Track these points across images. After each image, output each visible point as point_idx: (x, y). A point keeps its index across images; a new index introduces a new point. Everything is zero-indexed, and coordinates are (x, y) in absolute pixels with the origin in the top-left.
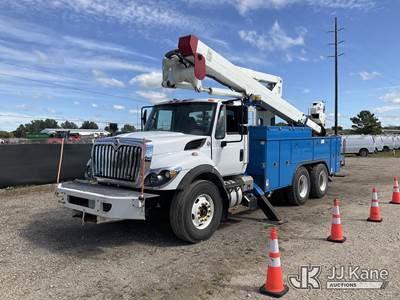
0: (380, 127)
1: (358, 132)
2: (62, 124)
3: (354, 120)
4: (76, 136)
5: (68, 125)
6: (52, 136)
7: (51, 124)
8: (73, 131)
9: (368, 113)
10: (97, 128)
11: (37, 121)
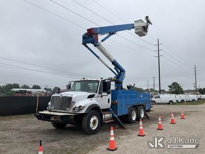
0: (182, 90)
1: (172, 93)
2: (22, 86)
3: (170, 87)
4: (30, 92)
5: (25, 87)
6: (17, 92)
7: (16, 86)
8: (28, 90)
9: (176, 83)
10: (40, 88)
11: (9, 85)
